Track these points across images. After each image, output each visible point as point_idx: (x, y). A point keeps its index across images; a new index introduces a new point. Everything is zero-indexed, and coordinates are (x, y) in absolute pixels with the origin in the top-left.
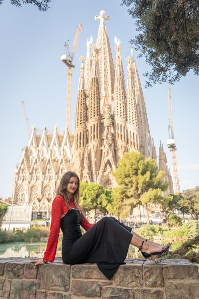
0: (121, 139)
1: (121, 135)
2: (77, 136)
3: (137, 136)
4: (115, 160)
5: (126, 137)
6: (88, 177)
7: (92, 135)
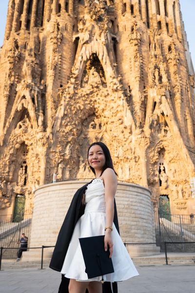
0: (132, 12)
1: (132, 7)
2: (13, 7)
3: (174, 6)
4: (112, 58)
5: (144, 10)
6: (28, 97)
7: (53, 6)
